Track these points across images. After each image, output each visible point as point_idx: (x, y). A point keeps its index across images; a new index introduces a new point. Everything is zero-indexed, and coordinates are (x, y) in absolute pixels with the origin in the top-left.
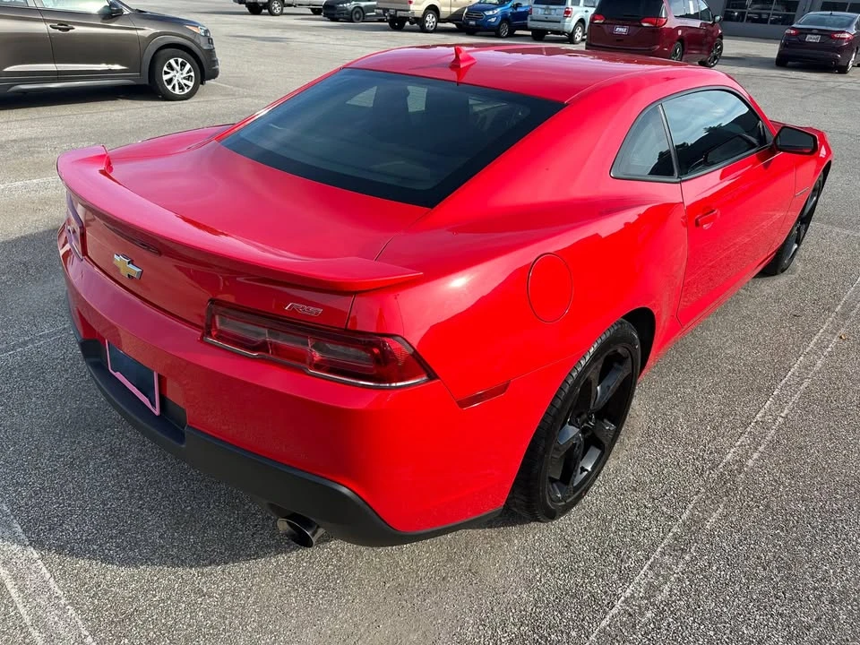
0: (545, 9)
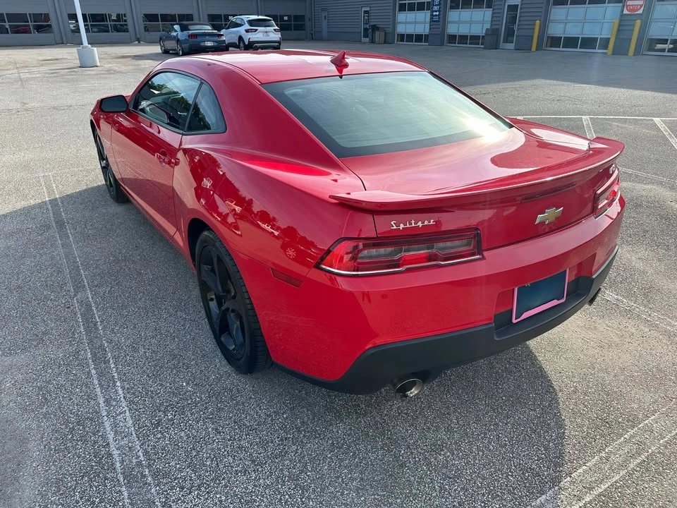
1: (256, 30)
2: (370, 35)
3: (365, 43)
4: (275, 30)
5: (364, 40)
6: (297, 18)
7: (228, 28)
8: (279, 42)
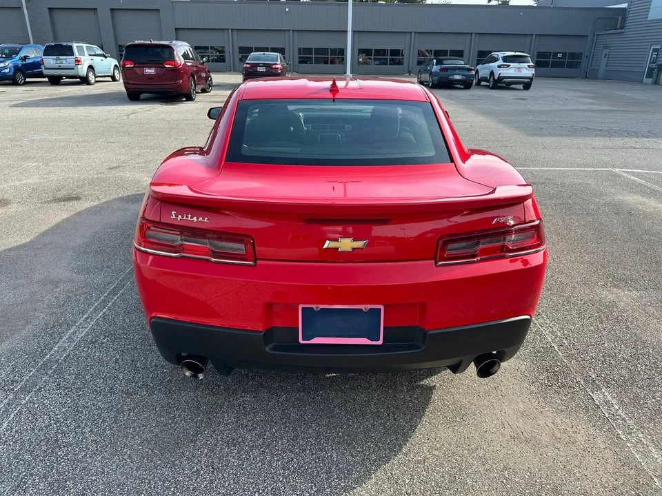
0: (57, 60)
1: (509, 66)
2: (655, 76)
3: (646, 84)
4: (529, 66)
5: (646, 80)
6: (573, 55)
7: (485, 63)
8: (531, 79)
